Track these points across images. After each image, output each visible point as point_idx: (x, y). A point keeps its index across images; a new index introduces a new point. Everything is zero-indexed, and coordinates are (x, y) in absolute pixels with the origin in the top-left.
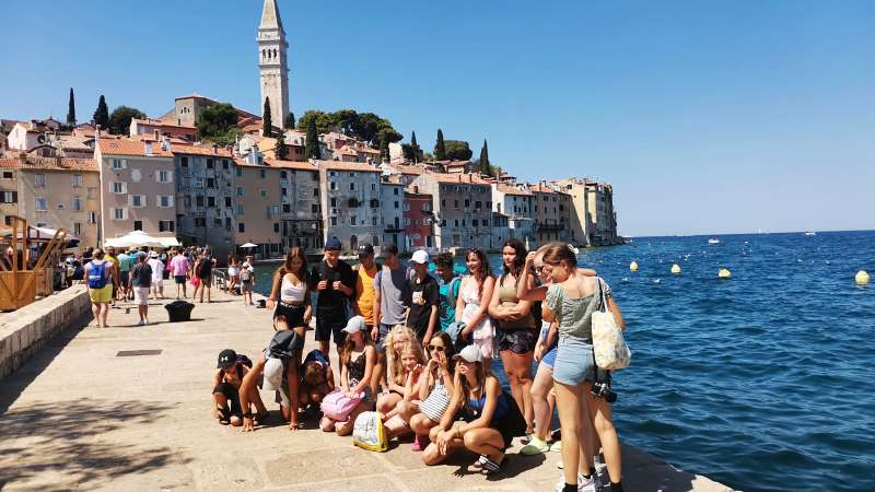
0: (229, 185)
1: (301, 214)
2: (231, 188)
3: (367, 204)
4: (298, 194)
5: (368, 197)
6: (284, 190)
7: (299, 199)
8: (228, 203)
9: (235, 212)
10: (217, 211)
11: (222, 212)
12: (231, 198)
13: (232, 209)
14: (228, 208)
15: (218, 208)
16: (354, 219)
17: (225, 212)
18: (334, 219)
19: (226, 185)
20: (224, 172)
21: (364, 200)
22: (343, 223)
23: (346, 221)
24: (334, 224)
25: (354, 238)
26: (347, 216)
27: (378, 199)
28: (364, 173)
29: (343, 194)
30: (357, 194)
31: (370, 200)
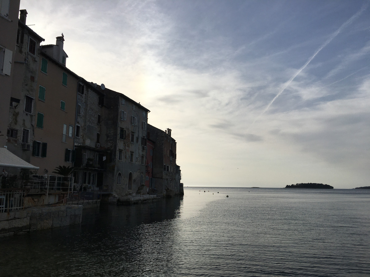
2: (34, 86)
3: (140, 141)
4: (88, 117)
5: (141, 135)
6: (79, 107)
7: (88, 124)
9: (35, 123)
10: (14, 115)
11: (20, 119)
12: (33, 99)
13: (31, 116)
14: (27, 115)
15: (17, 110)
16: (132, 155)
17: (24, 121)
18: (121, 151)
19: (30, 78)
20: (29, 57)
21: (138, 136)
22: (126, 157)
23: (128, 156)
24: (120, 159)
25: (130, 176)
26: (128, 151)
27: (146, 137)
28: (139, 109)
29: (128, 127)
30: (135, 128)
31: (142, 138)
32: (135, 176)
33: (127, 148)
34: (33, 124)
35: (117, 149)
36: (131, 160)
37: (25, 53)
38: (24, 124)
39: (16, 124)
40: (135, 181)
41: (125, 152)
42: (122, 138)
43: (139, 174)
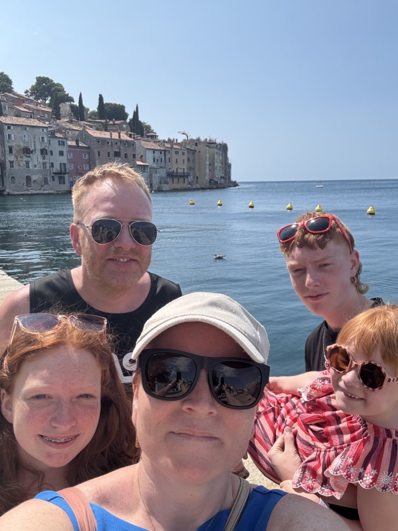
3: (38, 152)
5: (39, 147)
16: (27, 163)
18: (11, 163)
21: (35, 148)
22: (19, 166)
23: (21, 165)
24: (12, 166)
25: (28, 179)
26: (23, 161)
27: (47, 148)
28: (33, 129)
29: (18, 144)
30: (29, 144)
31: (41, 150)
32: (34, 178)
33: (19, 159)
35: (7, 161)
36: (28, 167)
40: (35, 181)
41: (18, 162)
42: (12, 153)
43: (41, 176)
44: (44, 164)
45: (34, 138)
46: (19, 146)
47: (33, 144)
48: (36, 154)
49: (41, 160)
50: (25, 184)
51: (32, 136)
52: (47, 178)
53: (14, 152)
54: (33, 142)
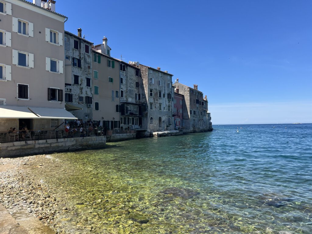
0: (89, 67)
1: (130, 100)
2: (91, 71)
3: (166, 96)
4: (128, 84)
5: (167, 92)
6: (122, 79)
7: (129, 88)
8: (88, 84)
9: (93, 92)
10: (80, 89)
11: (84, 91)
12: (90, 79)
13: (91, 89)
14: (88, 88)
15: (81, 86)
16: (160, 106)
17: (86, 91)
18: (151, 104)
19: (87, 67)
20: (86, 55)
21: (165, 93)
23: (157, 106)
24: (151, 108)
25: (160, 119)
26: (157, 103)
27: (171, 94)
28: (165, 75)
29: (156, 88)
30: (162, 88)
31: (168, 94)
32: (164, 118)
33: (156, 101)
34: (92, 93)
36: (160, 109)
37: (83, 54)
38: (86, 93)
39: (82, 94)
40: (164, 122)
41: (155, 104)
42: (152, 96)
43: (167, 117)
44: (169, 106)
45: (164, 84)
46: (156, 89)
47: (164, 89)
48: (165, 98)
49: (167, 104)
50: (158, 125)
51: (163, 82)
52: (170, 119)
53: (153, 94)
54: (164, 87)
